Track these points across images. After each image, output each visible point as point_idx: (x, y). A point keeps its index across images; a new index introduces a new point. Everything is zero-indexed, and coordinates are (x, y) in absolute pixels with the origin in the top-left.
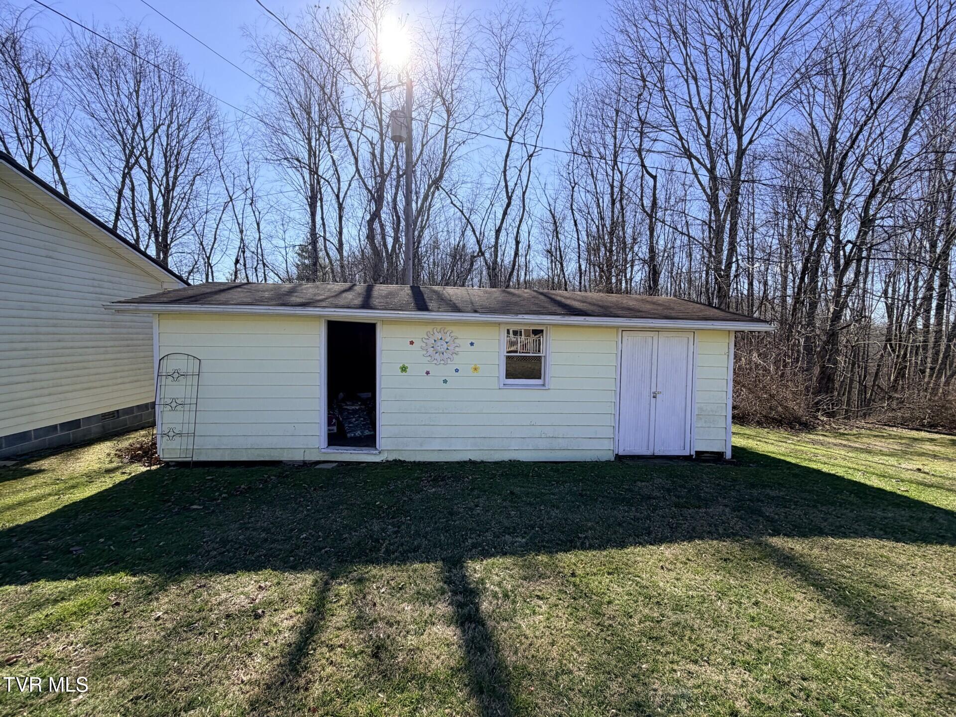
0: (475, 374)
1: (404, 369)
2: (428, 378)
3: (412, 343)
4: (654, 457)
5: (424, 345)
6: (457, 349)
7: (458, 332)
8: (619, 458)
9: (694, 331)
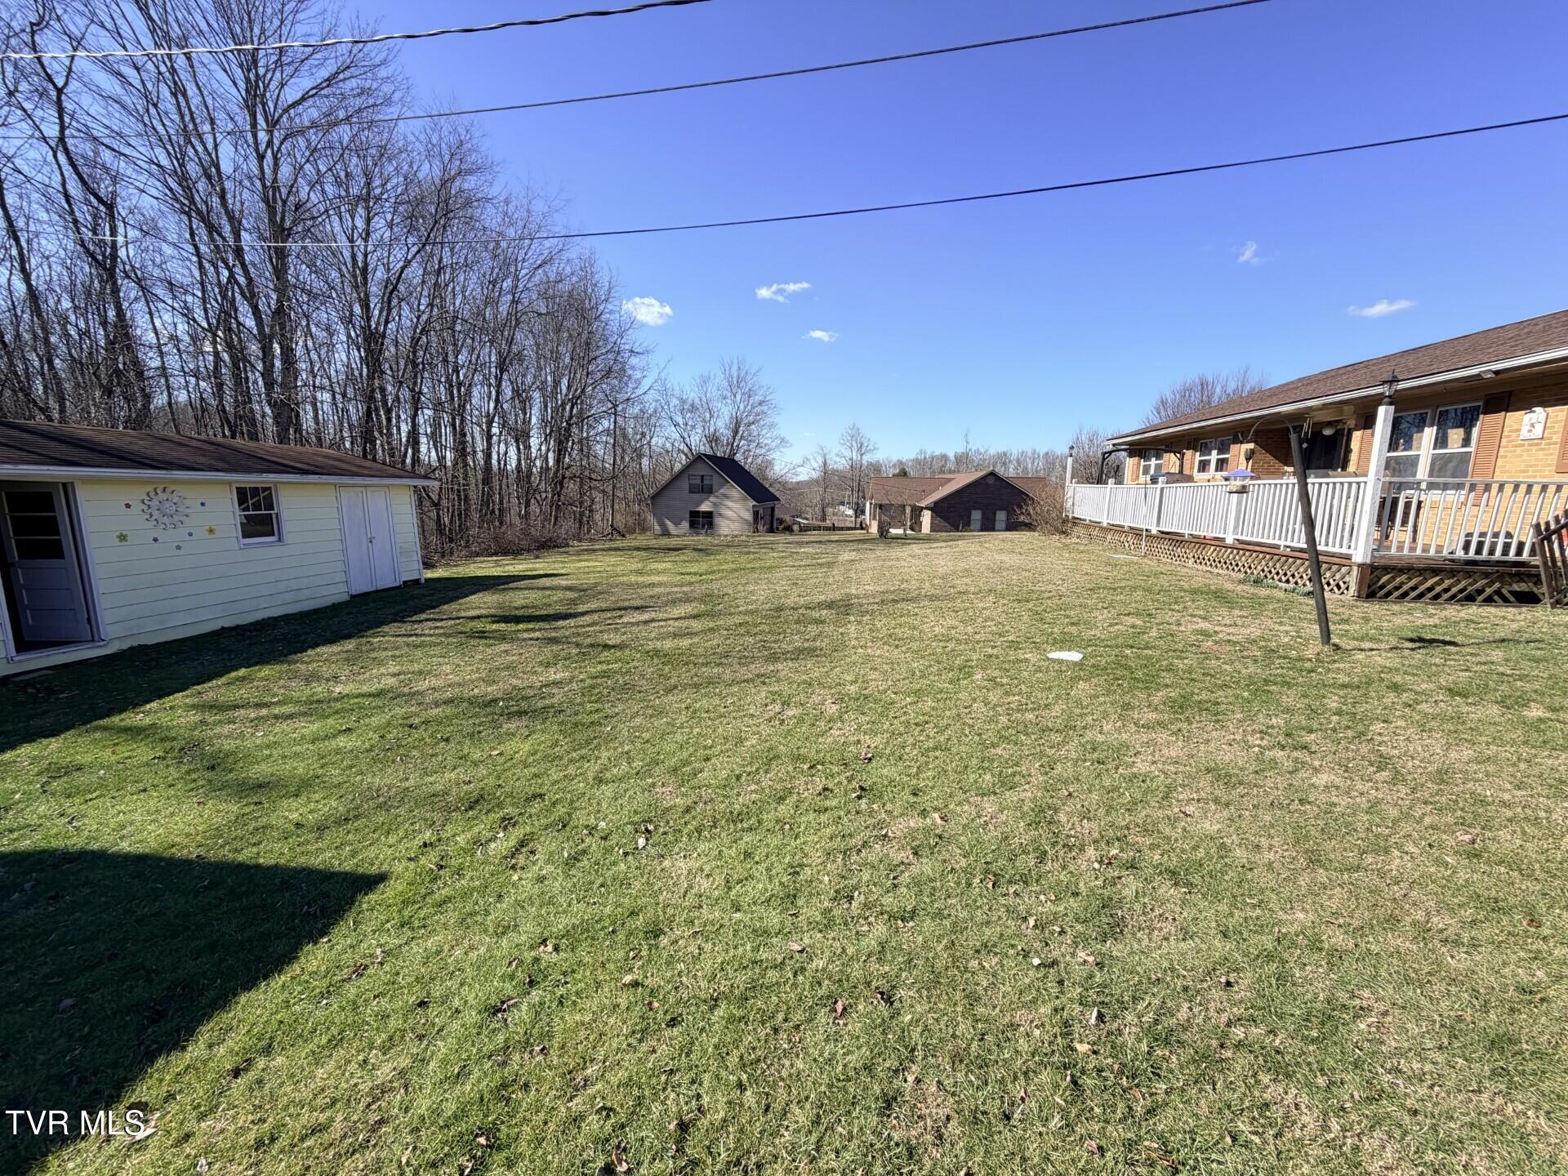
0: (212, 536)
1: (123, 538)
2: (156, 545)
3: (128, 506)
4: (377, 591)
5: (145, 508)
6: (187, 511)
7: (182, 491)
8: (353, 597)
9: (388, 486)
